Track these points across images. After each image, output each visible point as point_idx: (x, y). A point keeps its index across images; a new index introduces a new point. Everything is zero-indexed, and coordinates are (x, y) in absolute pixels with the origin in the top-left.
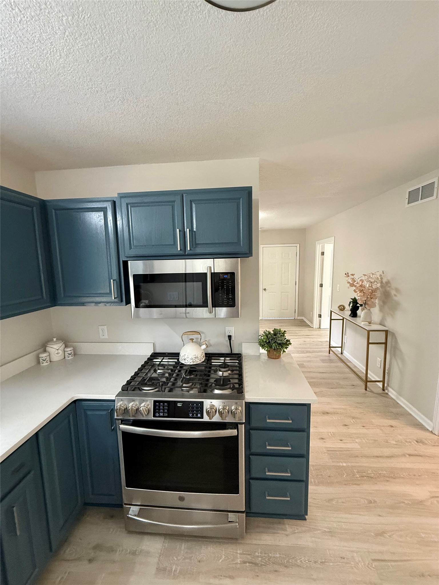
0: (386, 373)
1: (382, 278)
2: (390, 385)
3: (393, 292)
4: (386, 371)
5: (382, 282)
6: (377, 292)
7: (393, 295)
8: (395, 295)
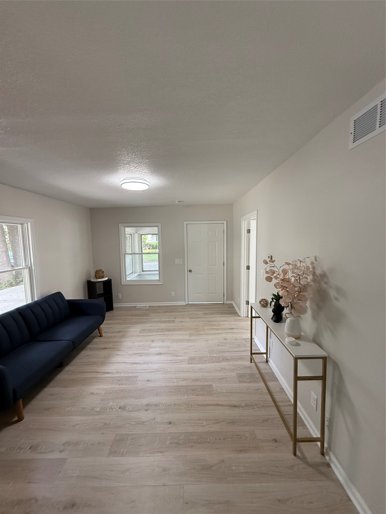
0: (326, 427)
1: (314, 268)
2: (332, 449)
3: (333, 293)
4: (326, 423)
5: (314, 274)
6: (307, 291)
7: (332, 297)
8: (336, 299)
